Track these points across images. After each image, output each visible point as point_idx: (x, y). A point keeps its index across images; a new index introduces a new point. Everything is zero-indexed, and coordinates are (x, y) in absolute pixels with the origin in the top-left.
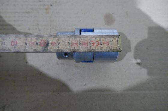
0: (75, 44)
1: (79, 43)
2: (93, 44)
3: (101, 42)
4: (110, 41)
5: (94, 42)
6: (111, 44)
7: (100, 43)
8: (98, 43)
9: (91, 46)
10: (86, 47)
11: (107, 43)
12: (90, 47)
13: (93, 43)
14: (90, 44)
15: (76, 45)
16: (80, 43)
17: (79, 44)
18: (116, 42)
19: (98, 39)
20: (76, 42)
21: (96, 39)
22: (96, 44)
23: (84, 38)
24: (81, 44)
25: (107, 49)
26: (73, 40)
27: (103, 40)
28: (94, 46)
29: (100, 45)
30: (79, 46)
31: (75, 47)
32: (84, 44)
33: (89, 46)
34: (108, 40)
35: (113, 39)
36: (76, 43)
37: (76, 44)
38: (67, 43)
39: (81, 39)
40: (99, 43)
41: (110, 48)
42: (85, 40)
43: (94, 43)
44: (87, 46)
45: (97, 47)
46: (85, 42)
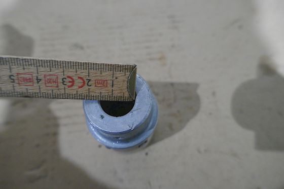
0: (27, 80)
1: (37, 79)
2: (70, 84)
3: (90, 80)
4: (110, 78)
5: (74, 78)
6: (113, 85)
7: (86, 82)
8: (82, 81)
9: (66, 87)
10: (53, 88)
11: (103, 83)
12: (65, 88)
13: (70, 82)
14: (64, 82)
15: (31, 84)
16: (38, 80)
17: (36, 81)
18: (124, 81)
19: (84, 73)
20: (29, 76)
21: (78, 72)
22: (78, 82)
23: (48, 69)
24: (43, 81)
25: (103, 94)
26: (22, 71)
27: (94, 75)
28: (75, 87)
29: (86, 87)
30: (36, 85)
31: (27, 87)
32: (50, 82)
33: (61, 86)
34: (107, 75)
35: (118, 74)
36: (30, 79)
37: (30, 80)
38: (6, 78)
39: (41, 69)
40: (84, 82)
41: (110, 93)
42: (51, 73)
43: (73, 82)
44: (57, 87)
45: (80, 91)
46: (51, 77)
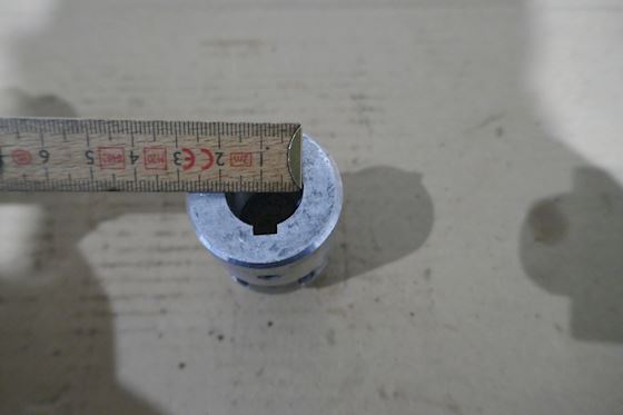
0: (115, 158)
1: (132, 157)
2: (187, 163)
3: (221, 155)
4: (255, 149)
5: (194, 151)
6: (261, 163)
7: (215, 157)
8: (207, 157)
9: (181, 169)
10: (158, 172)
11: (243, 159)
12: (178, 171)
13: (187, 159)
14: (177, 159)
15: (121, 165)
16: (134, 158)
17: (128, 160)
18: (281, 153)
19: (210, 142)
20: (117, 152)
21: (201, 141)
22: (201, 159)
23: (151, 137)
24: (141, 160)
25: (244, 180)
26: (107, 143)
27: (230, 145)
28: (195, 169)
29: (215, 168)
30: (129, 167)
31: (114, 172)
32: (153, 161)
33: (172, 167)
34: (250, 144)
35: (270, 141)
36: (119, 156)
37: (120, 159)
38: (81, 157)
39: (139, 137)
40: (211, 159)
41: (258, 178)
42: (155, 144)
43: (192, 159)
44: (166, 169)
45: (205, 175)
46: (155, 151)
